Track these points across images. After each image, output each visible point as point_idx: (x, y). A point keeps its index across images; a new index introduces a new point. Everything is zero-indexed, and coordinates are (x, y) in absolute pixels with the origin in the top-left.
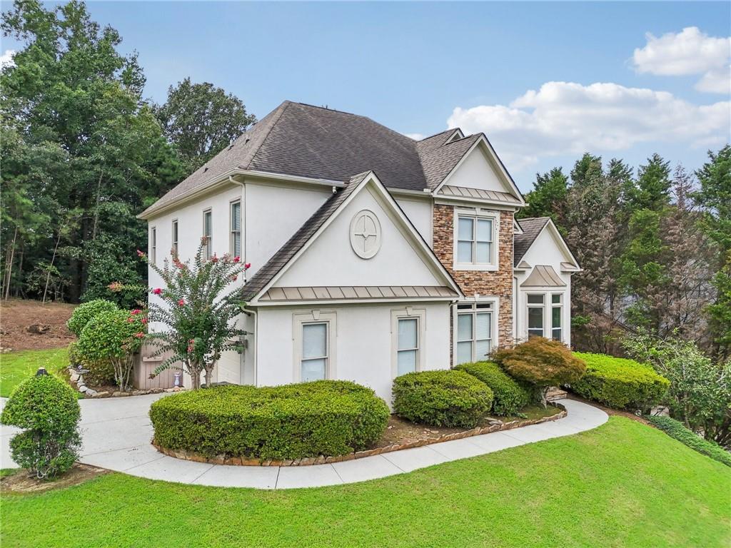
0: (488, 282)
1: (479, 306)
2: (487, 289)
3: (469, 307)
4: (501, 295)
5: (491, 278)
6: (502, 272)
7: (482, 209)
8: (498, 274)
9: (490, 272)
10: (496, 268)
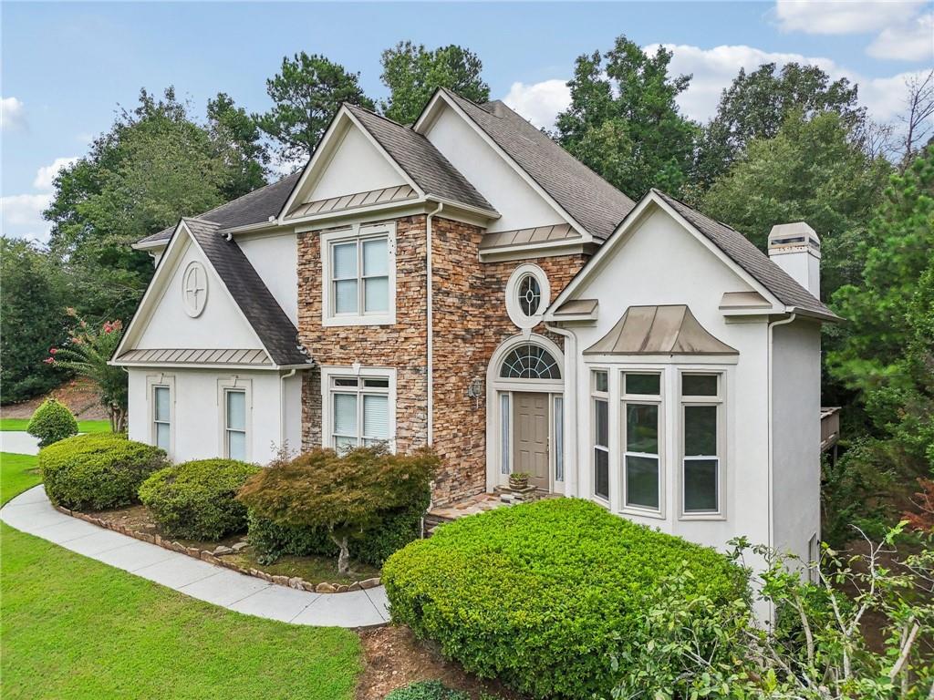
0: (377, 343)
1: (369, 383)
2: (376, 355)
3: (353, 383)
4: (401, 365)
5: (383, 336)
6: (402, 327)
7: (362, 224)
8: (395, 331)
9: (383, 327)
10: (391, 319)
